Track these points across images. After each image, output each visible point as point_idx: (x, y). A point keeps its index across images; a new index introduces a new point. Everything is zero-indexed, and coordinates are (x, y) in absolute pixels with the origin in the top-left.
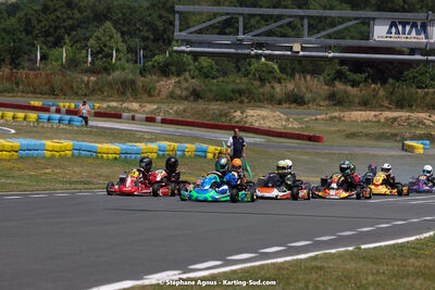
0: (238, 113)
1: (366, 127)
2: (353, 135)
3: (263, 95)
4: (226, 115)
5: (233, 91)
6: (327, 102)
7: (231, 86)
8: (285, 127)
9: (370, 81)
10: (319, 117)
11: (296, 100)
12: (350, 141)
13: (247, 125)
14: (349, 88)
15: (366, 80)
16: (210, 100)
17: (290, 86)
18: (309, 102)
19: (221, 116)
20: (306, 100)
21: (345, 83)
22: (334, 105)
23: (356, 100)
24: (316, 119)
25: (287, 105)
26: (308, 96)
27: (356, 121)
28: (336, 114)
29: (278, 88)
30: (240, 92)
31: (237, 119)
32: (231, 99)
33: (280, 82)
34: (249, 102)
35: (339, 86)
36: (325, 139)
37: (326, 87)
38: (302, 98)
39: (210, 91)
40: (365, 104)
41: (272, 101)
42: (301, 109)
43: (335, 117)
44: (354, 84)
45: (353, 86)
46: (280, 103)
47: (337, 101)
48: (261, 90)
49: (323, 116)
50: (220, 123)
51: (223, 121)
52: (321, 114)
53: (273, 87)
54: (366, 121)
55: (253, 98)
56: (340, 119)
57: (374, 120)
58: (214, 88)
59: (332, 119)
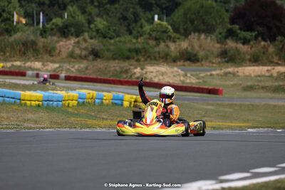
0: (138, 70)
1: (261, 81)
2: (249, 88)
3: (159, 53)
4: (126, 71)
5: (130, 50)
6: (219, 60)
7: (128, 46)
8: (183, 82)
9: (260, 38)
10: (214, 73)
11: (190, 58)
12: (248, 94)
13: (148, 81)
14: (240, 46)
15: (256, 38)
16: (108, 59)
17: (184, 45)
18: (202, 60)
19: (121, 72)
20: (200, 57)
21: (237, 41)
22: (227, 62)
23: (248, 57)
24: (211, 75)
25: (181, 63)
26: (201, 54)
27: (250, 76)
28: (230, 70)
29: (172, 46)
30: (137, 51)
31: (138, 75)
32: (128, 58)
33: (174, 42)
34: (146, 60)
35: (231, 44)
36: (224, 91)
37: (218, 45)
38: (195, 55)
39: (108, 50)
40: (256, 60)
41: (166, 58)
42: (194, 66)
43: (230, 73)
44: (245, 42)
45: (244, 44)
46: (174, 61)
47: (229, 58)
48: (157, 49)
49: (218, 72)
50: (122, 79)
51: (124, 77)
52: (215, 70)
53: (167, 46)
54: (259, 76)
55: (149, 57)
56: (234, 74)
57: (267, 74)
58: (112, 48)
59: (226, 74)
